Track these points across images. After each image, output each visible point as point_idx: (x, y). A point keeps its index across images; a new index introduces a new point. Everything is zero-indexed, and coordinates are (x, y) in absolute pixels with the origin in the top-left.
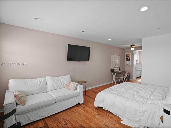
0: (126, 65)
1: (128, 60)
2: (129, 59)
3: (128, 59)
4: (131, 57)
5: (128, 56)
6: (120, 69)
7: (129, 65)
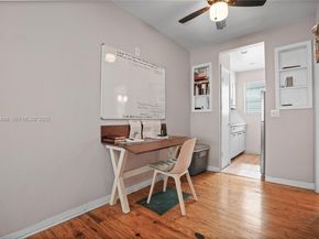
0: (193, 110)
1: (201, 92)
2: (204, 86)
3: (200, 86)
4: (210, 80)
5: (200, 75)
6: (164, 128)
7: (205, 110)
